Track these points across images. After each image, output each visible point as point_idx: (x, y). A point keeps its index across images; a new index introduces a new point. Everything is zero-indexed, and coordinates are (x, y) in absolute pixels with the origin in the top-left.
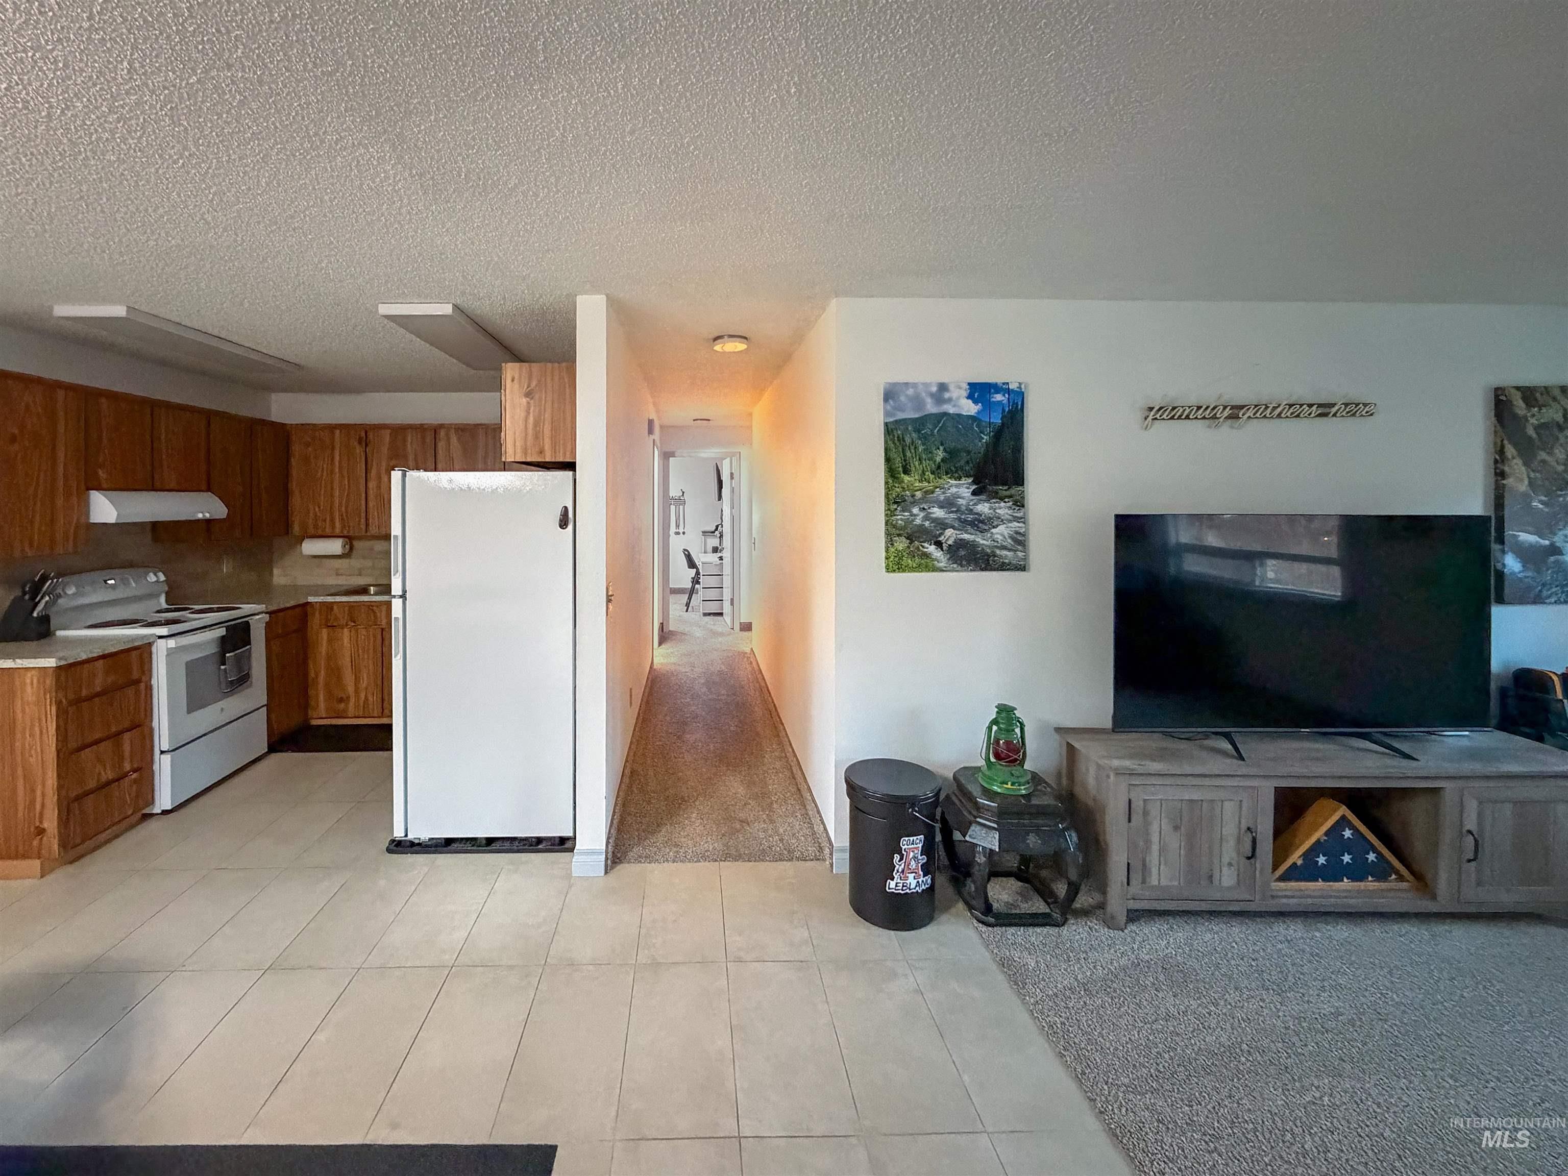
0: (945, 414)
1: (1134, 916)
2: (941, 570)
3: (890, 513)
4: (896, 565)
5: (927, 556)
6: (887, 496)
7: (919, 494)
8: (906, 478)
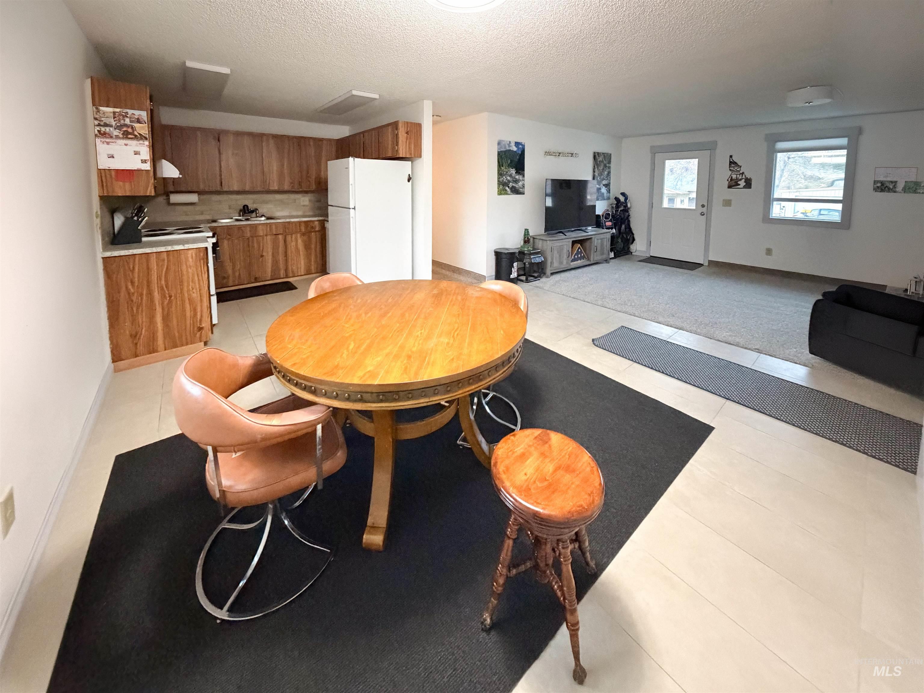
0: (510, 150)
1: (552, 274)
2: (509, 194)
3: (499, 178)
4: (500, 193)
5: (506, 190)
6: (498, 173)
7: (505, 173)
8: (503, 168)
